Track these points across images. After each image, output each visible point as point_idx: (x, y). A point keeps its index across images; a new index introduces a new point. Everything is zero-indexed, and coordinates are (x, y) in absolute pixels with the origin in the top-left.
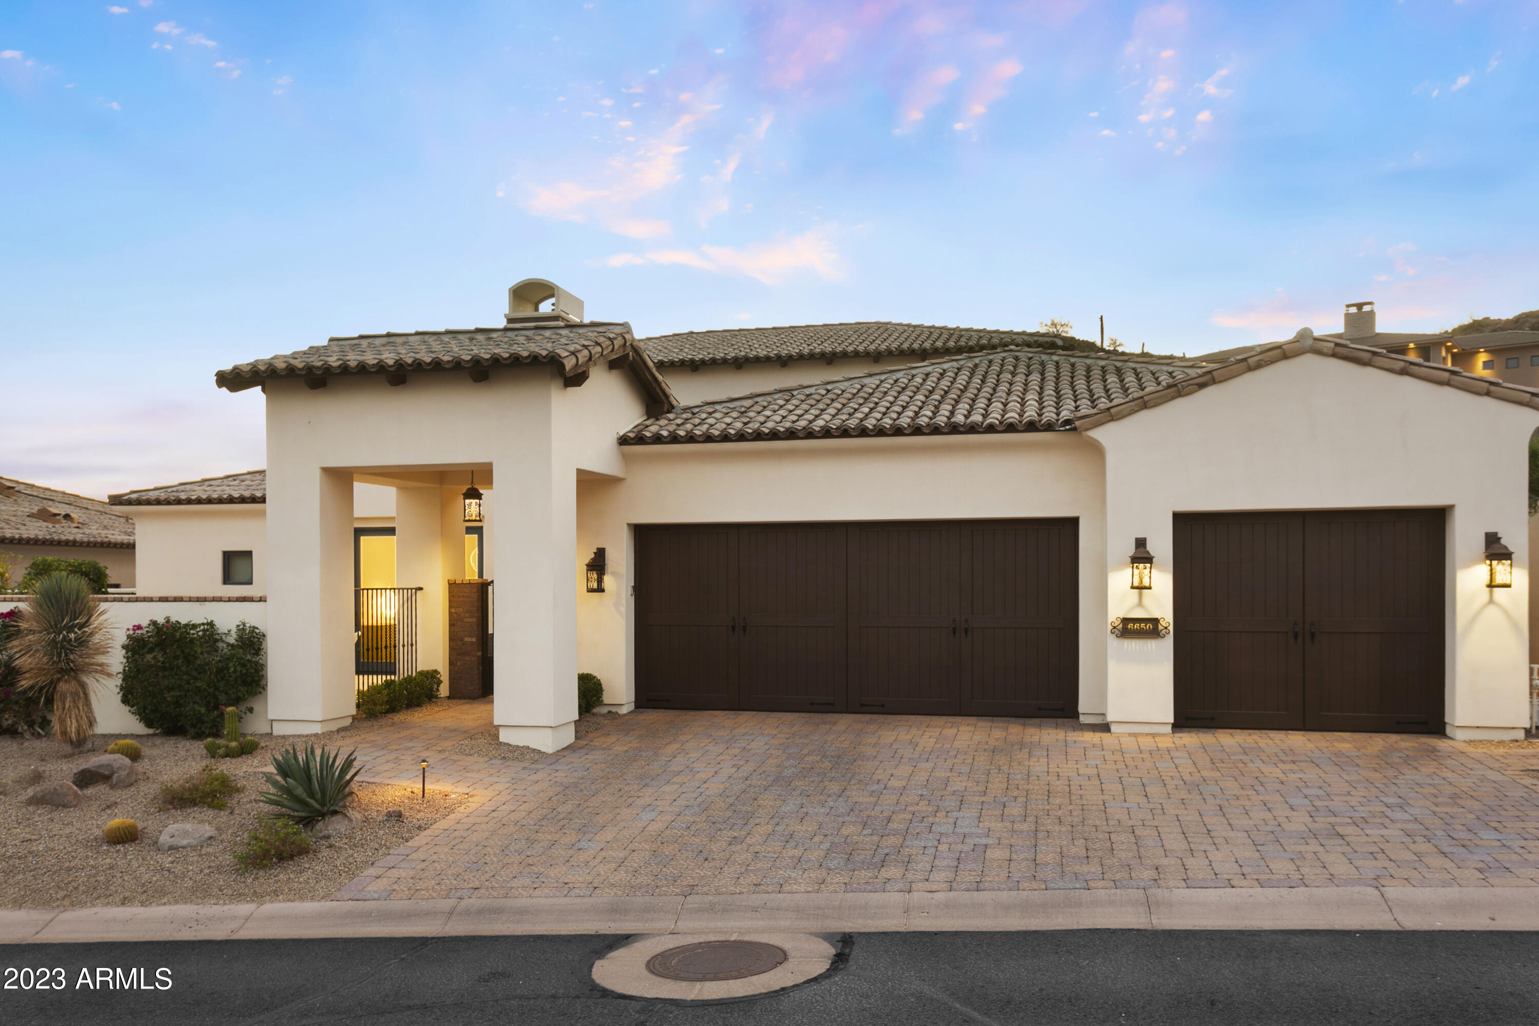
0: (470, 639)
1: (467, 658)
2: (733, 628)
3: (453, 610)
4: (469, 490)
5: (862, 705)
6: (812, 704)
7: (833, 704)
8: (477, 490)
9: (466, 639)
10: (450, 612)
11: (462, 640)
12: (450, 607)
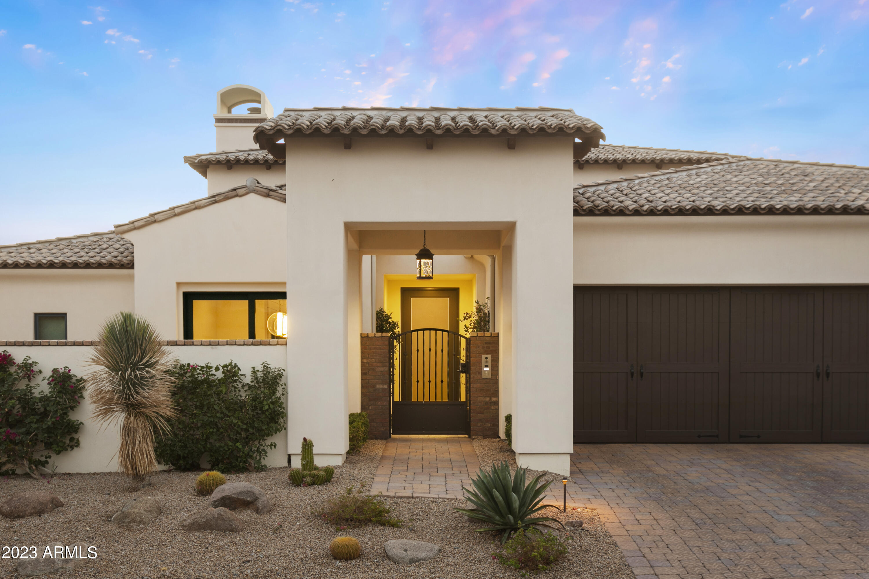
0: (381, 386)
1: (379, 403)
2: (632, 374)
3: (365, 361)
4: (421, 251)
5: (741, 437)
6: (699, 436)
7: (717, 436)
8: (428, 251)
9: (378, 386)
10: (362, 362)
11: (374, 386)
12: (362, 358)
